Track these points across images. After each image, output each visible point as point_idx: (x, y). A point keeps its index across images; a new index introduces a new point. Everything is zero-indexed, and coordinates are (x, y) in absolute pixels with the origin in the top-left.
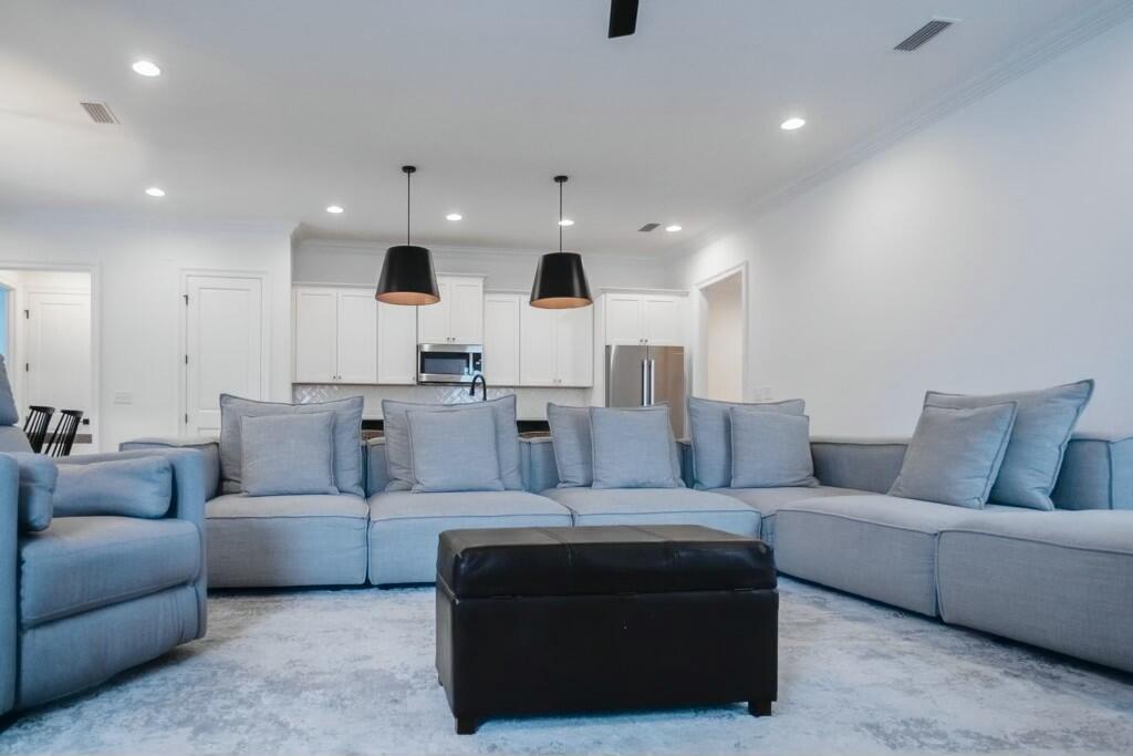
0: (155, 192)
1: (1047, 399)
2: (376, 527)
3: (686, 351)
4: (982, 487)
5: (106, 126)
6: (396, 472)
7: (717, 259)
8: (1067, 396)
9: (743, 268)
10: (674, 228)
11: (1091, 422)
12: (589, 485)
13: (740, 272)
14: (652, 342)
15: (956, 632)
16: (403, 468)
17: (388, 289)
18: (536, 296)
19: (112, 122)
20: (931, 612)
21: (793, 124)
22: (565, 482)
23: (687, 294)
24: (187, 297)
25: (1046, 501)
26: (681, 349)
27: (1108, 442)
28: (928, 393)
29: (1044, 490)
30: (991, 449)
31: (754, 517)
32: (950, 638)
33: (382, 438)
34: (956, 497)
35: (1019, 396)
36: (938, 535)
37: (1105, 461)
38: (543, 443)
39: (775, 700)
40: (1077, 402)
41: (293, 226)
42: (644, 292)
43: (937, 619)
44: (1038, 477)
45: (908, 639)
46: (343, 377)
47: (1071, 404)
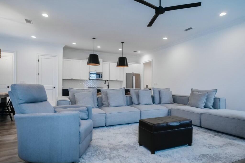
0: (34, 37)
1: (211, 91)
2: (108, 115)
3: (140, 74)
4: (203, 105)
5: (30, 24)
6: (104, 103)
7: (146, 58)
8: (214, 91)
9: (152, 61)
10: (139, 52)
11: (217, 95)
12: (139, 104)
13: (151, 61)
14: (135, 73)
15: (204, 129)
16: (106, 102)
17: (90, 63)
18: (118, 65)
19: (31, 23)
20: (200, 125)
21: (165, 38)
22: (134, 104)
23: (140, 64)
24: (38, 60)
25: (212, 107)
26: (139, 74)
27: (219, 99)
28: (192, 89)
29: (211, 106)
30: (204, 99)
31: (168, 110)
32: (203, 130)
33: (101, 96)
34: (200, 107)
35: (208, 91)
36: (201, 114)
37: (219, 101)
38: (129, 96)
39: (192, 143)
40: (215, 92)
41: (63, 46)
42: (133, 63)
43: (201, 127)
44: (211, 104)
45: (198, 130)
46: (73, 78)
47: (214, 93)
